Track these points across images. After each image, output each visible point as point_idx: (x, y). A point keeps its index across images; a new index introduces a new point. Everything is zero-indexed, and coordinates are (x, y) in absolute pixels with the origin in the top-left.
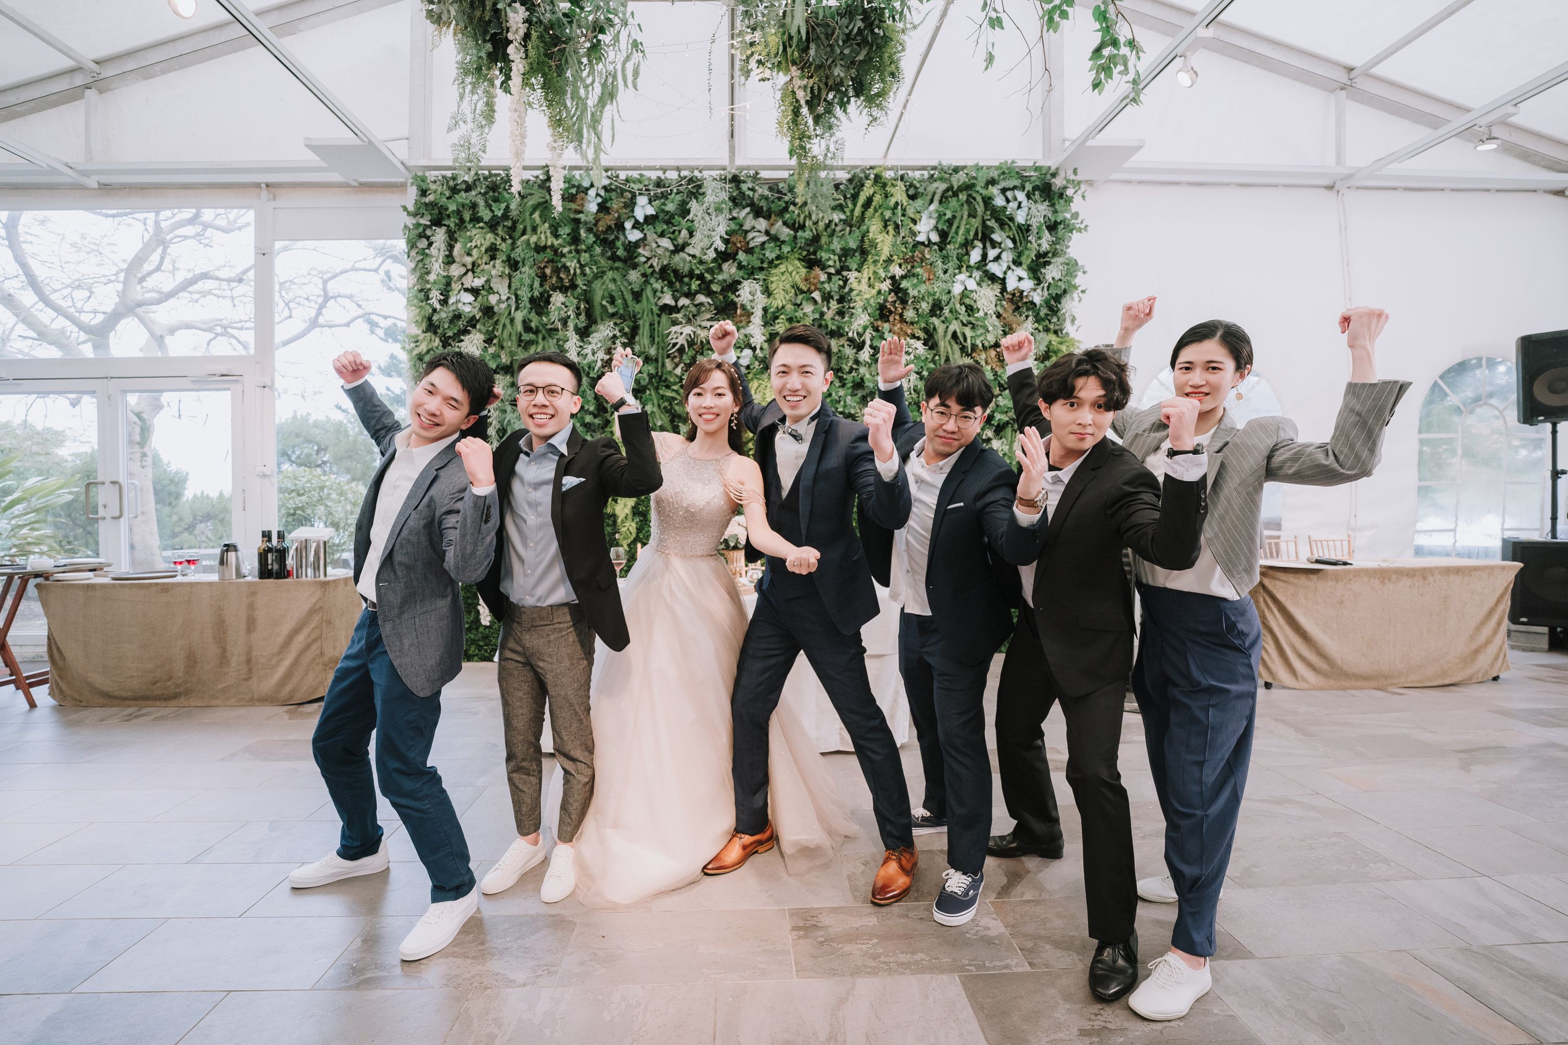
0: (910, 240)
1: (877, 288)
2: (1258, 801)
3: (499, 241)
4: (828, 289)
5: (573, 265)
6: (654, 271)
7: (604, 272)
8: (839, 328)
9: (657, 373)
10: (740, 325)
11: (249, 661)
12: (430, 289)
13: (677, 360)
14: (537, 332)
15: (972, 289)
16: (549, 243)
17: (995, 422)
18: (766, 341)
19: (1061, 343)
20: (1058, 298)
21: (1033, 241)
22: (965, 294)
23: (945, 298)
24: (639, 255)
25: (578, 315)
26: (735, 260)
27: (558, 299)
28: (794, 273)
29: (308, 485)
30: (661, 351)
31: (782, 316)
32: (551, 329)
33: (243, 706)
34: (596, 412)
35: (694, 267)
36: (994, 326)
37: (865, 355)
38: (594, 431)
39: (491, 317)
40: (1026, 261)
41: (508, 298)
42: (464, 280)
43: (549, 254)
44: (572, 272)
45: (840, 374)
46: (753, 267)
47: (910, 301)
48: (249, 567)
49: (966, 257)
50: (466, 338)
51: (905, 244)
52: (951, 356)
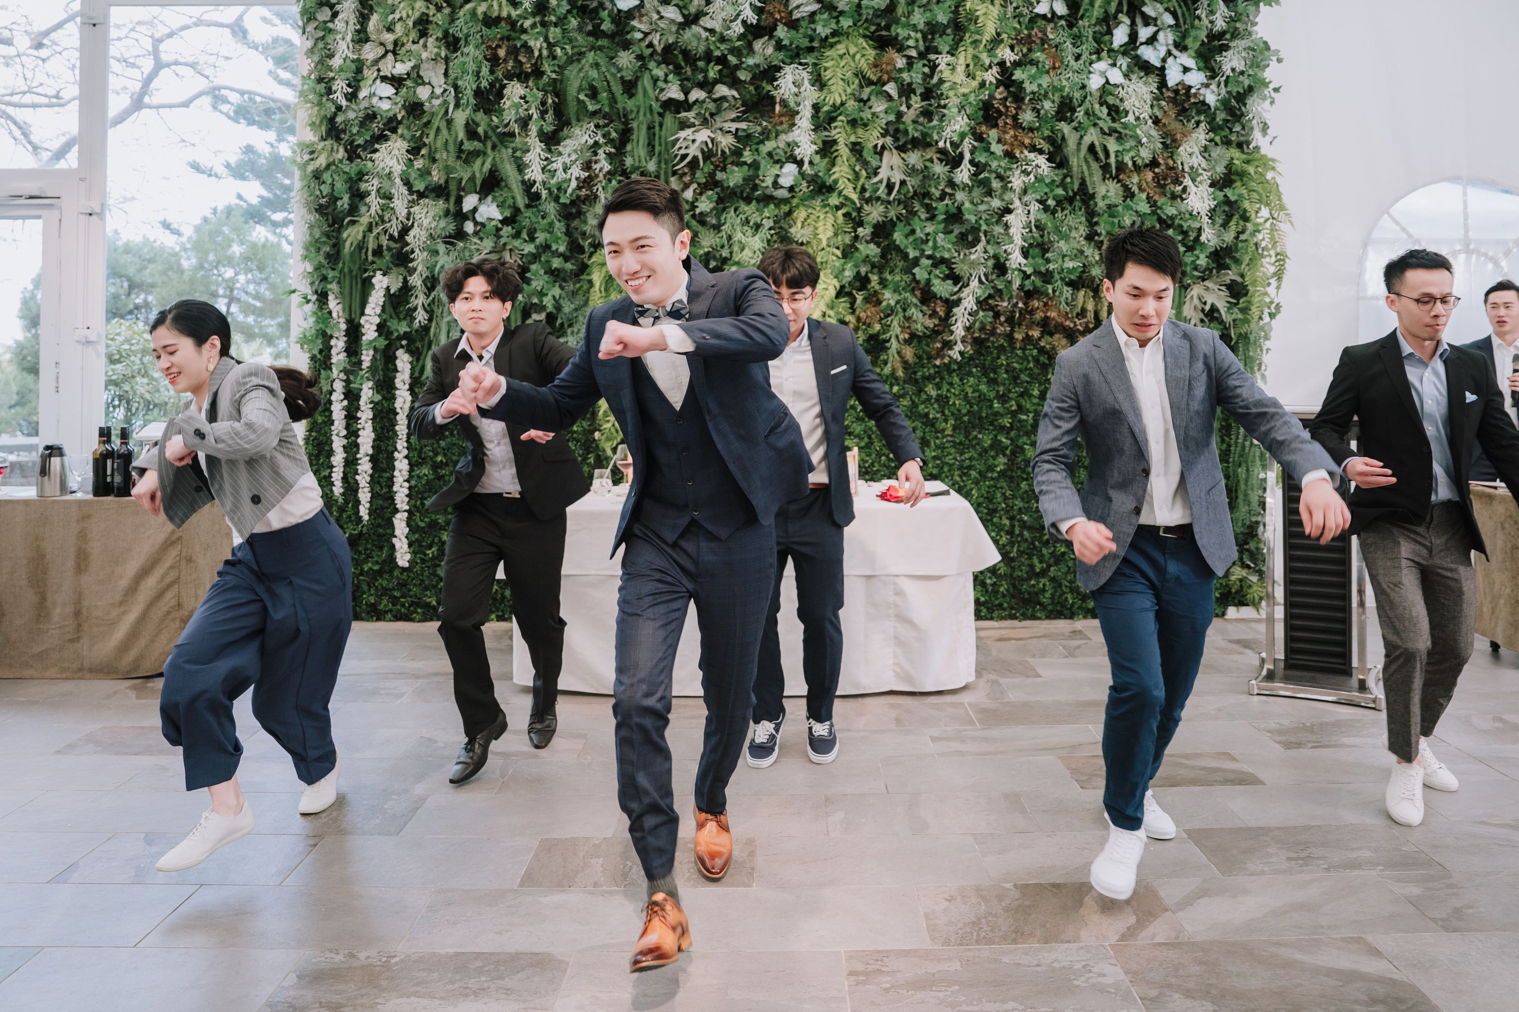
0: (1026, 11)
1: (979, 79)
2: (1496, 825)
3: (432, 10)
4: (908, 80)
5: (538, 45)
6: (655, 50)
7: (581, 54)
8: (925, 135)
10: (779, 128)
11: (77, 614)
12: (333, 79)
13: (687, 179)
14: (485, 138)
15: (1118, 82)
16: (504, 14)
18: (817, 153)
19: (1248, 162)
20: (1241, 98)
21: (1203, 16)
22: (1107, 88)
23: (1077, 95)
24: (633, 29)
25: (543, 113)
26: (771, 37)
27: (515, 90)
28: (858, 56)
29: (126, 347)
30: (663, 166)
31: (841, 117)
32: (504, 134)
33: (67, 678)
34: (568, 253)
35: (712, 47)
36: (1149, 136)
37: (963, 174)
38: (565, 280)
39: (419, 117)
40: (1193, 44)
41: (445, 91)
42: (381, 65)
43: (503, 29)
44: (536, 53)
45: (927, 201)
46: (797, 47)
47: (1027, 101)
48: (79, 479)
49: (1107, 38)
50: (383, 147)
51: (1018, 16)
52: (1087, 179)
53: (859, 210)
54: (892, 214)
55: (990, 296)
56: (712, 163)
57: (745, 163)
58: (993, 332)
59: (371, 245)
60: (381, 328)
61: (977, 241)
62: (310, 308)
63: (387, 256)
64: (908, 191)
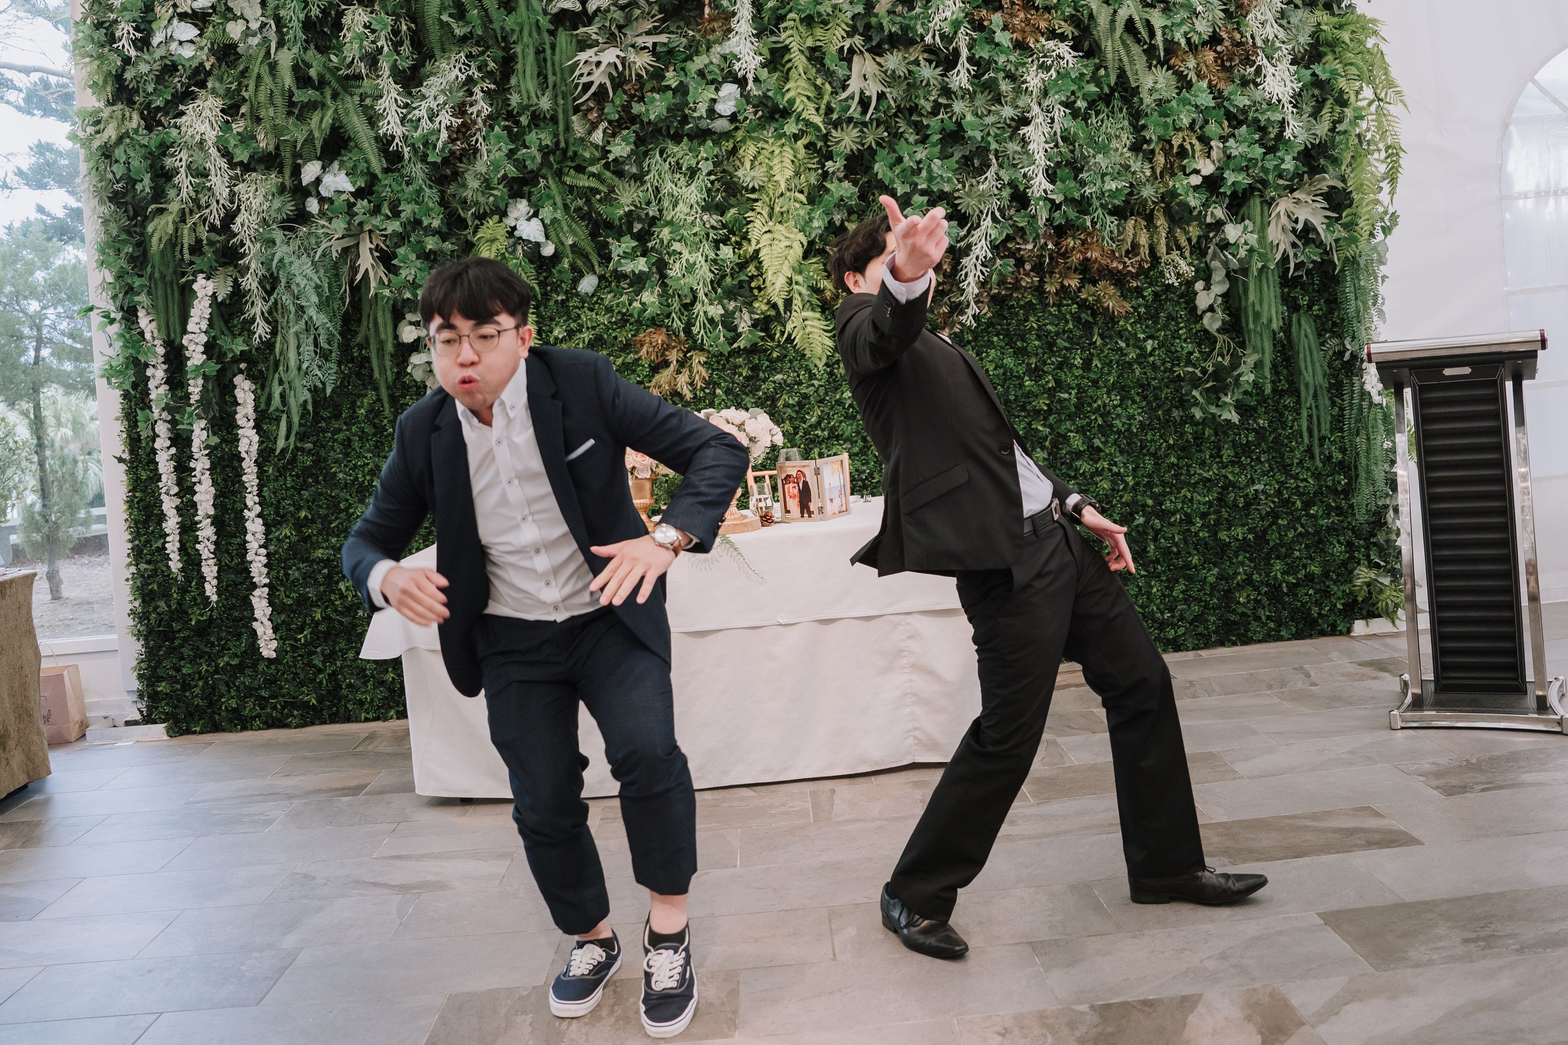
8: (905, 29)
9: (557, 144)
10: (711, 37)
12: (116, 21)
13: (593, 116)
14: (321, 84)
17: (1226, 190)
18: (763, 66)
19: (1340, 27)
25: (397, 45)
27: (356, 18)
30: (561, 102)
31: (791, 15)
32: (347, 77)
34: (445, 230)
36: (1206, 3)
37: (961, 78)
39: (231, 65)
41: (263, 25)
45: (915, 118)
50: (189, 108)
52: (1127, 68)
53: (826, 138)
54: (870, 140)
55: (1009, 238)
56: (625, 92)
57: (668, 87)
58: (1016, 286)
59: (187, 240)
60: (210, 349)
61: (986, 165)
62: (115, 328)
63: (209, 252)
64: (889, 107)
